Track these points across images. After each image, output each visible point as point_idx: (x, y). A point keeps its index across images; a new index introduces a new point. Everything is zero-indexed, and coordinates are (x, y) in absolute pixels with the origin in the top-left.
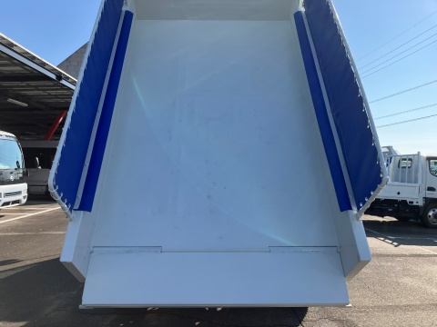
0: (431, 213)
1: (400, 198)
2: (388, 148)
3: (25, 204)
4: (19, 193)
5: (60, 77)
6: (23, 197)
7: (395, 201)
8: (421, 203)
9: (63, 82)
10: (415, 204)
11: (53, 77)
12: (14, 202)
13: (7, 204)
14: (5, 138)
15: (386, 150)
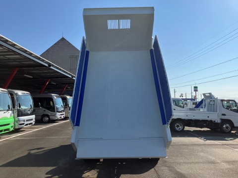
0: (224, 126)
1: (209, 119)
2: (209, 93)
3: (34, 125)
4: (32, 119)
5: (50, 65)
6: (33, 122)
7: (207, 121)
8: (219, 121)
9: (52, 67)
10: (216, 122)
11: (47, 65)
12: (30, 124)
13: (27, 125)
14: (26, 94)
15: (209, 95)
